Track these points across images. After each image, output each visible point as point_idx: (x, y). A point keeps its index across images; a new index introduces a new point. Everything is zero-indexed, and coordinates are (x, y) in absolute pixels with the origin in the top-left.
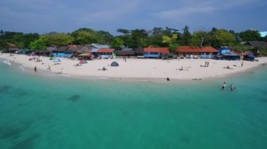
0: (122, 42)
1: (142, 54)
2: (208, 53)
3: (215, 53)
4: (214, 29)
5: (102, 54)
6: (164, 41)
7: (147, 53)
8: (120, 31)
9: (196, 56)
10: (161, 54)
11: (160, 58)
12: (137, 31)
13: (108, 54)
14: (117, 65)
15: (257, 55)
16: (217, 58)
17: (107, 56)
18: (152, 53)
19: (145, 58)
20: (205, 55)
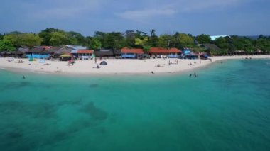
0: (100, 44)
1: (120, 55)
2: (174, 54)
3: (179, 54)
4: (177, 34)
5: (81, 54)
6: (137, 43)
7: (124, 54)
8: (98, 33)
9: (165, 56)
10: (136, 54)
11: (136, 58)
12: (113, 33)
13: (88, 54)
14: (106, 64)
15: (209, 55)
16: (181, 58)
17: (87, 57)
18: (128, 54)
19: (123, 58)
20: (172, 56)
